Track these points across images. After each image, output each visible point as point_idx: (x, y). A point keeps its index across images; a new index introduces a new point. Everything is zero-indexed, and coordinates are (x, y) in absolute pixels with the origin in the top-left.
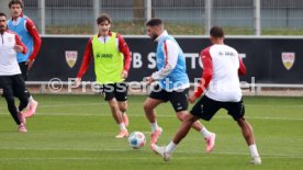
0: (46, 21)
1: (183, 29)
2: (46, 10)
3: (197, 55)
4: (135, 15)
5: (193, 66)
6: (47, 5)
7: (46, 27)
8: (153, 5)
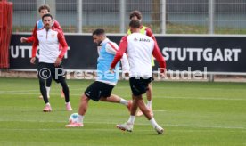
0: (83, 22)
1: (191, 29)
2: (83, 14)
3: (201, 50)
4: (153, 18)
5: (199, 58)
6: (83, 10)
7: (83, 27)
8: (167, 10)
